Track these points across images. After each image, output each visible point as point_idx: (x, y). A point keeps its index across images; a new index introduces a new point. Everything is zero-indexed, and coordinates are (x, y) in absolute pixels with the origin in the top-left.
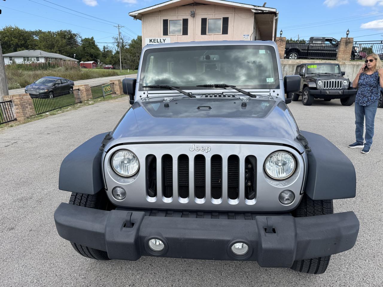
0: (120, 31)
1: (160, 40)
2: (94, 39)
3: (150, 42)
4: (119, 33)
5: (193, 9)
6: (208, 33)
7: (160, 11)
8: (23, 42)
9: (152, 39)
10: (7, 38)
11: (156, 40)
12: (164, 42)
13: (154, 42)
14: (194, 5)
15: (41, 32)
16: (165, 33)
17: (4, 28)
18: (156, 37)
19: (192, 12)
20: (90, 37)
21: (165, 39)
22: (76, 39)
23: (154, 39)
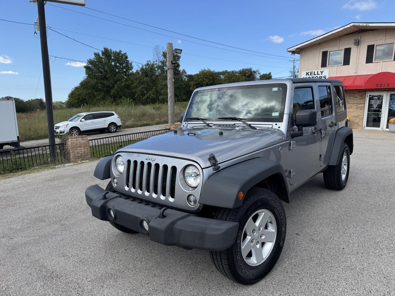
0: (295, 64)
1: (318, 72)
2: (271, 75)
3: (306, 75)
4: (294, 67)
5: (357, 37)
6: (375, 61)
7: (320, 43)
8: (212, 82)
9: (309, 72)
10: (201, 79)
11: (313, 73)
12: (322, 74)
13: (311, 75)
14: (359, 32)
15: (227, 72)
16: (324, 65)
17: (200, 71)
18: (313, 70)
19: (356, 40)
20: (268, 73)
21: (323, 71)
22: (255, 76)
23: (311, 72)
